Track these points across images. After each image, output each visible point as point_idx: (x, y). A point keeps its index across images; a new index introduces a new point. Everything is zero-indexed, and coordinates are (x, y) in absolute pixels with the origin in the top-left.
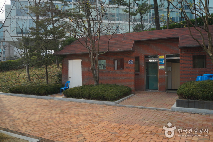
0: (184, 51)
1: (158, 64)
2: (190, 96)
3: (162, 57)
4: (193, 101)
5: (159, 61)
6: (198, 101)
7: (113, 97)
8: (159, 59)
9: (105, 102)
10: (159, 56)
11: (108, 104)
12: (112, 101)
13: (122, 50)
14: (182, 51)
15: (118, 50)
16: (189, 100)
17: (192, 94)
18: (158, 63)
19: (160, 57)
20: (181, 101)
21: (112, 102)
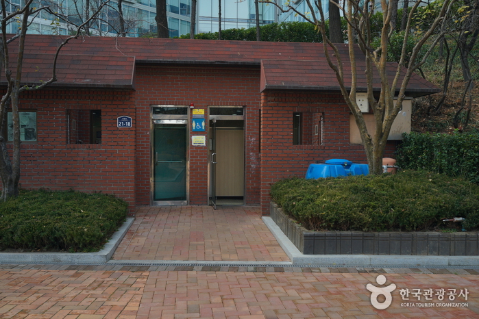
0: (273, 99)
1: (189, 132)
2: (341, 221)
3: (200, 112)
4: (347, 236)
5: (191, 124)
6: (359, 233)
7: (94, 236)
8: (193, 118)
9: (64, 257)
10: (192, 109)
11: (76, 261)
12: (89, 251)
13: (99, 83)
14: (269, 99)
15: (87, 81)
16: (338, 233)
17: (347, 216)
18: (188, 127)
19: (194, 113)
20: (318, 236)
21: (90, 254)
